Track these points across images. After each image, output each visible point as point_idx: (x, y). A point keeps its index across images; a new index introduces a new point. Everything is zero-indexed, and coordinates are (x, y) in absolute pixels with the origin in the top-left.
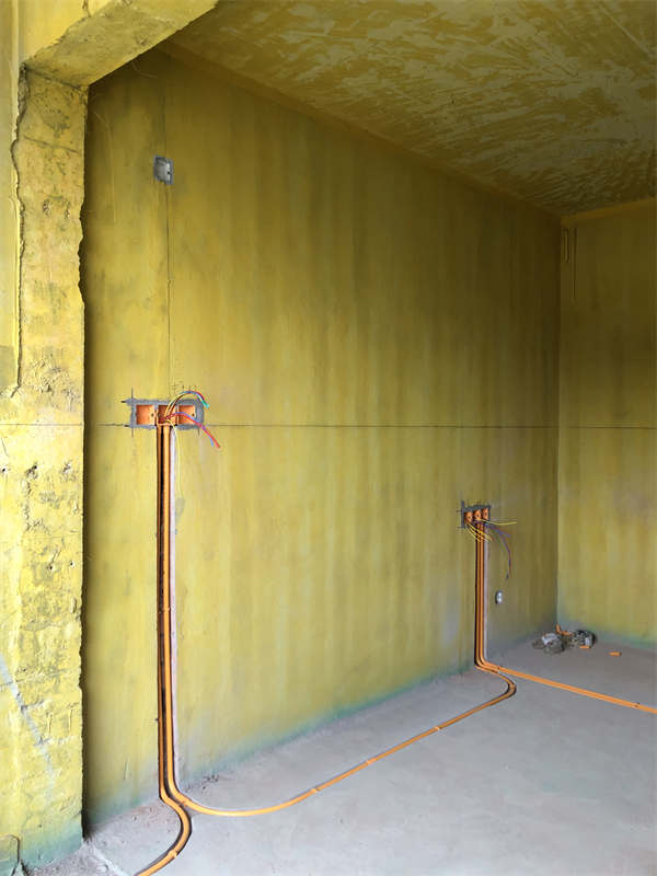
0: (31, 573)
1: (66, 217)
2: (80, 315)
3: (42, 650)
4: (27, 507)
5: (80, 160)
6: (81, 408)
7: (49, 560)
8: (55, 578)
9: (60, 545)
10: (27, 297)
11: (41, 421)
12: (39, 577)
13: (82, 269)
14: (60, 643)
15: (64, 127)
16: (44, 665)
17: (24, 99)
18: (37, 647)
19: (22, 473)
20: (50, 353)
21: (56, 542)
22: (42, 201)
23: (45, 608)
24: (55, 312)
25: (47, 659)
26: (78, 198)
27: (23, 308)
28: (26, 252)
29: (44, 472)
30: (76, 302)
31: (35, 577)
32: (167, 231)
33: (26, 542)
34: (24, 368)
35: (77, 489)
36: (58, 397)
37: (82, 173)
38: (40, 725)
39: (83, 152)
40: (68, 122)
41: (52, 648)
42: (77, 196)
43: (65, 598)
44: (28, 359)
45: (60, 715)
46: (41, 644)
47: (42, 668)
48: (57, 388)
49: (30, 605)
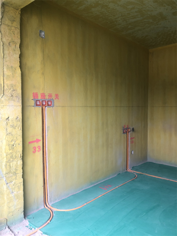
0: (8, 147)
1: (15, 47)
2: (20, 75)
3: (12, 168)
4: (7, 129)
5: (19, 31)
6: (21, 101)
7: (13, 143)
8: (15, 148)
9: (16, 139)
10: (5, 70)
11: (10, 105)
12: (10, 148)
13: (20, 62)
14: (17, 166)
15: (14, 21)
16: (12, 172)
17: (3, 13)
18: (10, 167)
19: (5, 120)
20: (12, 86)
21: (15, 138)
22: (8, 42)
23: (12, 156)
24: (13, 74)
25: (13, 170)
26: (19, 42)
27: (4, 73)
28: (4, 57)
29: (11, 119)
30: (19, 71)
31: (9, 148)
32: (43, 52)
33: (7, 138)
34: (5, 90)
35: (20, 124)
36: (14, 98)
37: (19, 34)
38: (12, 188)
39: (19, 28)
40: (15, 19)
41: (14, 167)
42: (18, 41)
43: (18, 154)
44: (6, 87)
45: (17, 185)
46: (12, 166)
47: (12, 173)
48: (14, 95)
49: (8, 156)
